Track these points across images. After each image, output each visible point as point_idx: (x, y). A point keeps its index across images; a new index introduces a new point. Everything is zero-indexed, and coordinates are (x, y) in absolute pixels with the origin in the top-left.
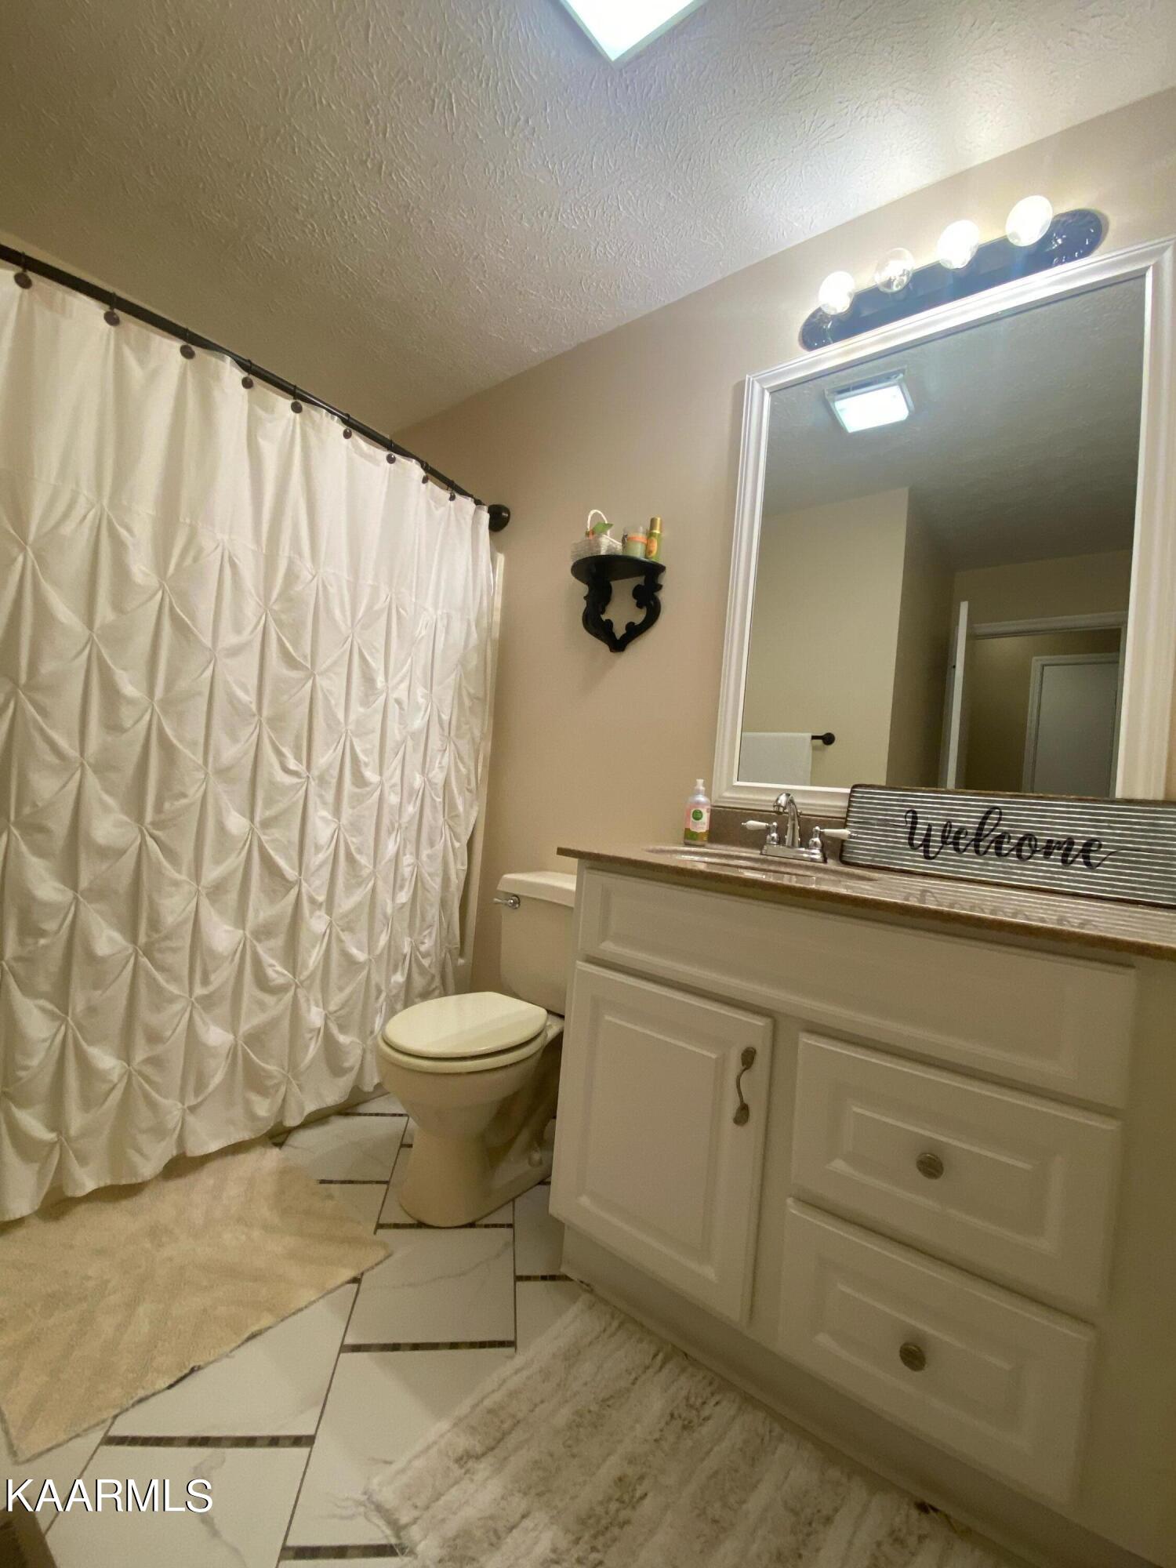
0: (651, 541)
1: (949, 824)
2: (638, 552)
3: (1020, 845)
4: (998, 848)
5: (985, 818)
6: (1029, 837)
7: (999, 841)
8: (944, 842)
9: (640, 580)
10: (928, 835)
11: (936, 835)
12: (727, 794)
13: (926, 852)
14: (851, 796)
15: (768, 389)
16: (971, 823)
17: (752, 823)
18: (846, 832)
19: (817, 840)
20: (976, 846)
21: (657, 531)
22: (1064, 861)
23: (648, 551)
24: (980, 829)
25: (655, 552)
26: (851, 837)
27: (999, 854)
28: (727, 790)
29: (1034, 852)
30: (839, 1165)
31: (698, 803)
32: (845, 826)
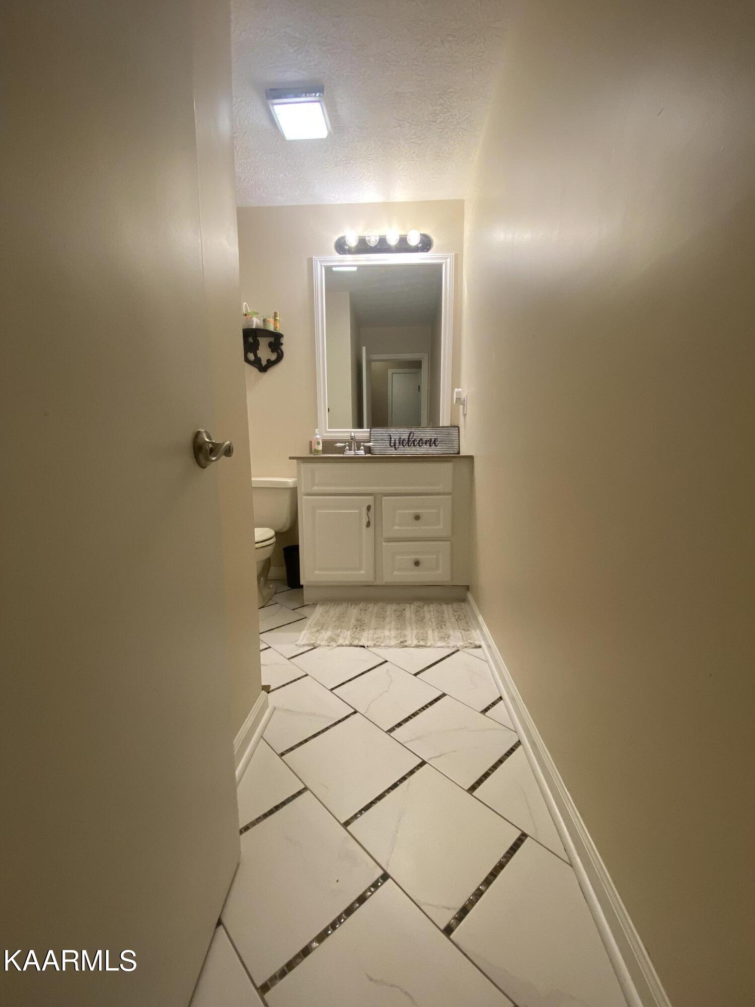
0: (276, 323)
1: (400, 438)
2: (271, 328)
3: (419, 442)
4: (414, 444)
5: (410, 435)
6: (421, 439)
7: (414, 441)
8: (399, 444)
9: (272, 339)
10: (395, 442)
11: (397, 442)
12: (325, 434)
13: (395, 447)
14: (370, 432)
15: (324, 266)
16: (405, 437)
17: (338, 444)
18: (371, 444)
19: (362, 448)
20: (408, 444)
21: (278, 318)
22: (430, 445)
23: (276, 328)
24: (409, 439)
25: (278, 329)
26: (373, 445)
27: (414, 446)
28: (325, 432)
29: (423, 444)
30: (396, 527)
31: (317, 438)
32: (370, 442)
